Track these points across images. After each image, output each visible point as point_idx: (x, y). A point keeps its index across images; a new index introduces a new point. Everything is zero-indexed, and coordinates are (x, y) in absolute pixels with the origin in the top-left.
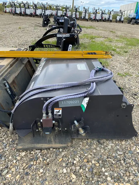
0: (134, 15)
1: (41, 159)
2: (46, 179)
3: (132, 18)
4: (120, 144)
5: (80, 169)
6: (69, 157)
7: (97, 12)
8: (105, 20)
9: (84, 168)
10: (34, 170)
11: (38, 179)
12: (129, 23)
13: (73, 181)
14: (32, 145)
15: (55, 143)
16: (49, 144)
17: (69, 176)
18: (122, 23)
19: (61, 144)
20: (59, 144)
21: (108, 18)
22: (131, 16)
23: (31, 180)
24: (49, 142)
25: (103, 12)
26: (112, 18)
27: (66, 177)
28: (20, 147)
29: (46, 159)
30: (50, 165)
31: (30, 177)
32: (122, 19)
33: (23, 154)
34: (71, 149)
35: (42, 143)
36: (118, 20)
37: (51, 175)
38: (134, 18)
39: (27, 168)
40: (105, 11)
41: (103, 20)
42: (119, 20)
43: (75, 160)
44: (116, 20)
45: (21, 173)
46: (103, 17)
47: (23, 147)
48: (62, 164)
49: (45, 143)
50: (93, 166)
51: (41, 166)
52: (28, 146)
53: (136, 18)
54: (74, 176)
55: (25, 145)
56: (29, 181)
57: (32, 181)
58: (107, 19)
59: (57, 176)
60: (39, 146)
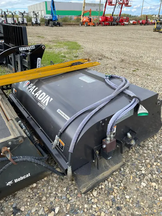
0: (50, 17)
1: (116, 188)
2: (139, 201)
3: (49, 20)
4: (154, 140)
5: (152, 175)
6: (135, 171)
7: (6, 15)
8: (19, 24)
9: (153, 172)
10: (121, 201)
11: (132, 206)
12: (47, 25)
13: (157, 188)
14: (93, 180)
15: (112, 165)
16: (108, 170)
17: (150, 187)
18: (40, 26)
19: (117, 163)
20: (116, 164)
21: (22, 21)
22: (47, 17)
23: (128, 212)
24: (106, 168)
25: (14, 14)
26: (26, 21)
27: (149, 188)
28: (83, 189)
29: (120, 184)
30: (128, 187)
31: (124, 210)
32: (39, 22)
33: (95, 193)
34: (129, 164)
35: (101, 173)
36: (34, 22)
37: (138, 195)
38: (51, 20)
39: (113, 204)
40: (15, 14)
41: (16, 23)
42: (36, 22)
43: (141, 170)
44: (32, 23)
45: (113, 212)
46: (15, 21)
47: (87, 188)
48: (135, 180)
49: (104, 171)
50: (157, 167)
51: (121, 194)
52: (91, 183)
53: (53, 20)
54: (154, 184)
55: (87, 185)
56: (128, 213)
57: (130, 212)
58: (21, 23)
59: (142, 192)
60: (101, 177)
